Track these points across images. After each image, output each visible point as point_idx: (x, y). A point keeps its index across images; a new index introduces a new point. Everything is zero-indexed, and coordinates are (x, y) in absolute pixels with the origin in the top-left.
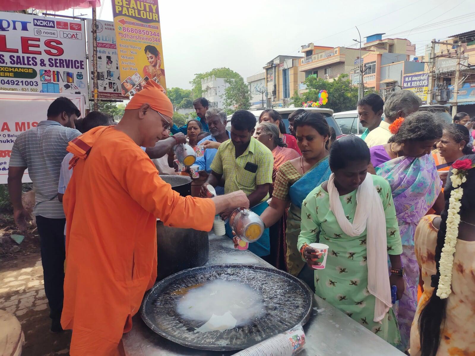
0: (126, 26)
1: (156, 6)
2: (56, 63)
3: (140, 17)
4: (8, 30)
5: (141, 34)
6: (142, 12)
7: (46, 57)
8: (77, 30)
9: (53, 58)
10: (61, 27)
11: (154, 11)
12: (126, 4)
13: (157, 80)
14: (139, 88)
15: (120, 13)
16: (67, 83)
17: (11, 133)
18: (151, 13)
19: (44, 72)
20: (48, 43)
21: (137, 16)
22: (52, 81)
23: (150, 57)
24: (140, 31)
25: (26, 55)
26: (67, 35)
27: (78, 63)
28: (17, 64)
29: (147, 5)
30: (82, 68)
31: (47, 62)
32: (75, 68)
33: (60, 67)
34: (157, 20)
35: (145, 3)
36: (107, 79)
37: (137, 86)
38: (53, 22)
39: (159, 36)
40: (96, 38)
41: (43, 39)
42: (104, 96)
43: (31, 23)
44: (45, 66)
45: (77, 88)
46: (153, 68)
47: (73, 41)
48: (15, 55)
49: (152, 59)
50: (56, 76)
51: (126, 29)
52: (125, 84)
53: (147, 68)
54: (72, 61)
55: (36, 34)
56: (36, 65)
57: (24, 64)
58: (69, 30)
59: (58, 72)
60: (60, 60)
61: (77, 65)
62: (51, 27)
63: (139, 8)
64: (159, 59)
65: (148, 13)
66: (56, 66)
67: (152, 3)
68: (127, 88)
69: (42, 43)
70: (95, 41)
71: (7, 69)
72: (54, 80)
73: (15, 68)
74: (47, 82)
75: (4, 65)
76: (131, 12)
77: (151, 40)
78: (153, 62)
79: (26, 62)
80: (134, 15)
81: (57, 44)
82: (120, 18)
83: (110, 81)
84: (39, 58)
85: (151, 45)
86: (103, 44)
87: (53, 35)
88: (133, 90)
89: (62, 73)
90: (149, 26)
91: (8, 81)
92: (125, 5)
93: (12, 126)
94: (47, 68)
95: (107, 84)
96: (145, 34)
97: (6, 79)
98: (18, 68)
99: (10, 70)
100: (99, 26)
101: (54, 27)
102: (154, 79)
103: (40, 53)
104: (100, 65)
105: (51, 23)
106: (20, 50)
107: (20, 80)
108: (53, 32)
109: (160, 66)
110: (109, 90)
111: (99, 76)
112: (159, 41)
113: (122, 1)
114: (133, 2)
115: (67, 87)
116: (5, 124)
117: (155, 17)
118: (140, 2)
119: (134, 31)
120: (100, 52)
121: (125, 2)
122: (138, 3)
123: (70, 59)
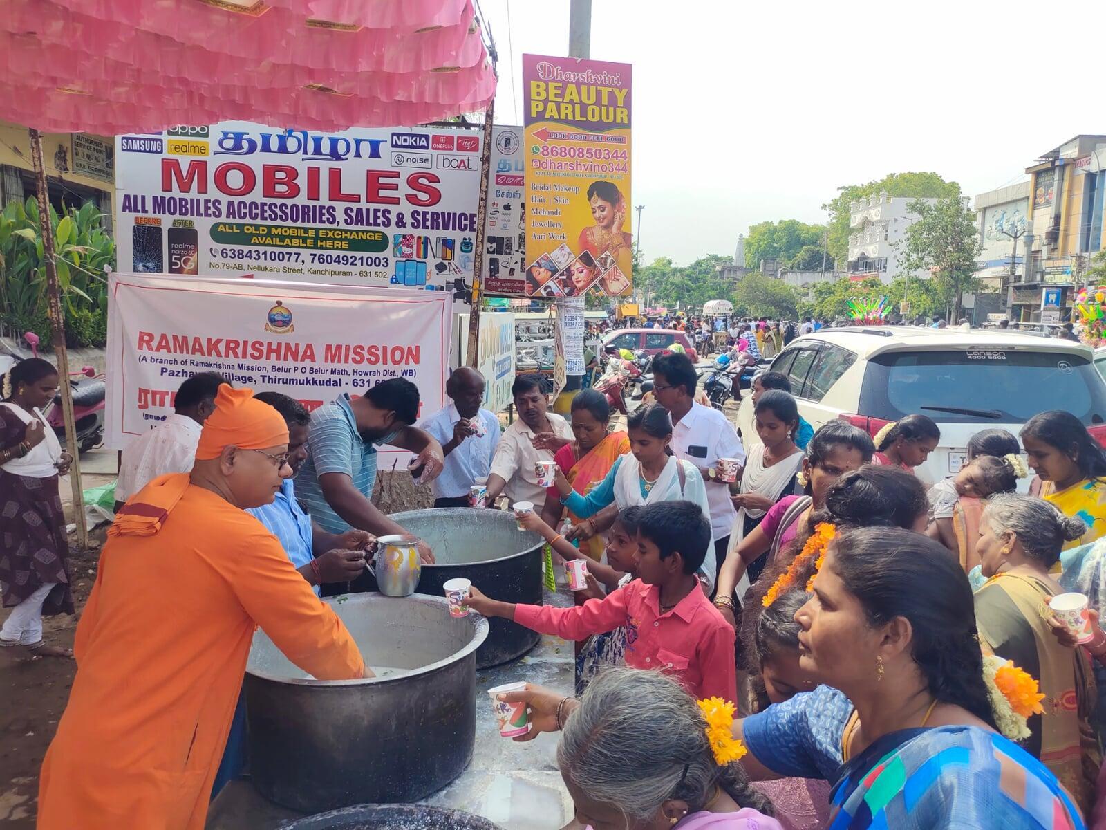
0: (549, 143)
1: (625, 91)
2: (425, 220)
3: (585, 119)
4: (347, 159)
5: (583, 156)
6: (590, 109)
7: (406, 208)
8: (470, 150)
9: (421, 209)
10: (440, 146)
11: (620, 103)
12: (556, 95)
15: (541, 117)
16: (440, 260)
17: (315, 366)
18: (611, 109)
19: (401, 239)
20: (413, 182)
21: (578, 118)
22: (415, 258)
23: (599, 207)
24: (581, 152)
25: (372, 206)
26: (451, 163)
27: (466, 219)
28: (356, 224)
29: (605, 91)
30: (472, 229)
31: (408, 219)
32: (461, 229)
33: (432, 228)
34: (625, 121)
35: (599, 88)
36: (517, 251)
37: (562, 274)
38: (427, 137)
39: (625, 158)
40: (488, 172)
41: (405, 173)
42: (508, 287)
43: (386, 142)
44: (405, 227)
45: (460, 271)
47: (462, 173)
48: (354, 206)
49: (603, 211)
50: (422, 246)
51: (549, 151)
52: (535, 271)
53: (588, 233)
54: (454, 214)
55: (394, 164)
56: (389, 225)
57: (368, 224)
58: (455, 152)
59: (427, 239)
60: (433, 214)
61: (464, 222)
63: (585, 100)
64: (619, 211)
65: (604, 109)
66: (425, 227)
67: (616, 86)
68: (538, 278)
69: (402, 182)
70: (484, 179)
71: (338, 234)
72: (418, 256)
73: (351, 231)
74: (404, 259)
75: (334, 226)
76: (566, 111)
77: (604, 169)
78: (604, 218)
79: (371, 221)
80: (570, 117)
81: (430, 182)
82: (539, 126)
83: (523, 256)
84: (394, 210)
85: (604, 180)
86: (515, 177)
87: (424, 165)
88: (551, 283)
89: (433, 241)
90: (604, 137)
91: (338, 256)
92: (552, 97)
93: (319, 353)
94: (408, 230)
95: (516, 262)
96: (592, 156)
97: (335, 254)
98: (357, 232)
99: (344, 235)
100: (512, 140)
101: (427, 148)
102: (603, 256)
103: (397, 201)
104: (507, 223)
105: (423, 139)
106: (364, 198)
107: (358, 254)
108: (424, 157)
109: (620, 227)
110: (520, 276)
111: (502, 245)
112: (626, 170)
113: (547, 90)
114: (571, 88)
115: (441, 268)
116: (309, 347)
117: (621, 115)
118: (589, 85)
119: (567, 152)
120: (508, 195)
121: (552, 92)
122: (584, 88)
123: (452, 212)
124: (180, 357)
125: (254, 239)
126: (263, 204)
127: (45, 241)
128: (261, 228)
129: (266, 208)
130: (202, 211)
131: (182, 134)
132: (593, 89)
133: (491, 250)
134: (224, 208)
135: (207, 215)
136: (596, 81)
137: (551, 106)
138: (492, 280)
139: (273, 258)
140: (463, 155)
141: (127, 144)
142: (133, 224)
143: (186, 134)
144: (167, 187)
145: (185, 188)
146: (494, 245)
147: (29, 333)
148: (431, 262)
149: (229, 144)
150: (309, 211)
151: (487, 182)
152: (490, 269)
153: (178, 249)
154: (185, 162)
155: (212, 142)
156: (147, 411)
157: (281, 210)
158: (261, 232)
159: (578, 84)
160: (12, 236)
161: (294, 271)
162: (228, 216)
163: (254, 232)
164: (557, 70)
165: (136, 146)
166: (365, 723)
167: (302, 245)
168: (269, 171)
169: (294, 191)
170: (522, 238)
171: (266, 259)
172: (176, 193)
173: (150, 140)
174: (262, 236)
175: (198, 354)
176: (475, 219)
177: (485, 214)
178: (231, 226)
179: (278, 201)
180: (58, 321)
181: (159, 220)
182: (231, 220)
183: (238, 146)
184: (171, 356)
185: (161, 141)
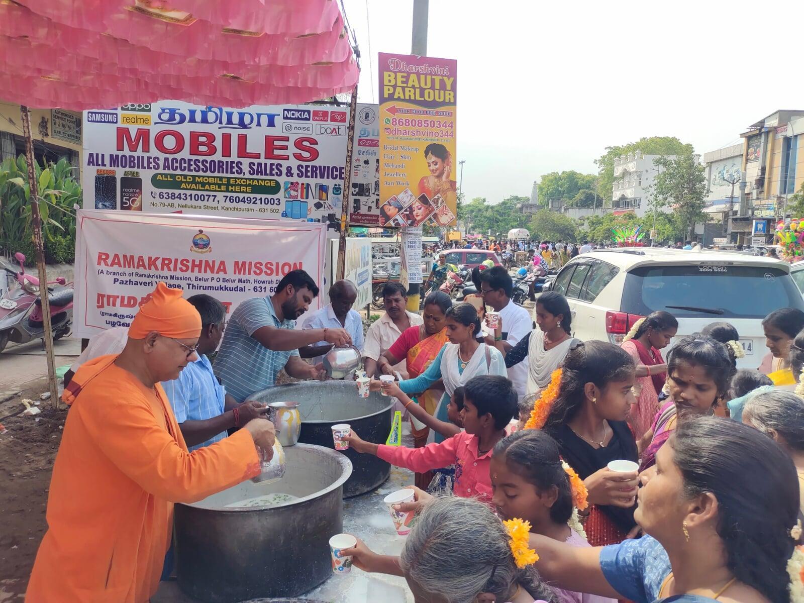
0: (398, 116)
1: (452, 79)
2: (307, 171)
3: (423, 99)
4: (251, 128)
5: (421, 126)
6: (426, 92)
7: (294, 163)
8: (340, 121)
9: (304, 164)
10: (318, 118)
11: (449, 87)
12: (403, 82)
13: (441, 199)
14: (408, 213)
15: (391, 97)
16: (318, 200)
17: (227, 277)
19: (289, 185)
20: (299, 144)
21: (418, 98)
23: (433, 162)
24: (420, 122)
25: (269, 162)
26: (326, 130)
27: (336, 171)
28: (257, 174)
29: (437, 79)
30: (341, 178)
31: (295, 171)
32: (333, 178)
33: (312, 177)
34: (452, 101)
35: (433, 77)
36: (374, 194)
38: (309, 112)
39: (452, 127)
40: (353, 137)
41: (293, 138)
42: (367, 220)
43: (279, 115)
44: (292, 176)
45: (332, 208)
46: (436, 180)
47: (334, 137)
48: (256, 161)
49: (436, 165)
50: (305, 190)
51: (397, 122)
52: (386, 208)
53: (425, 181)
54: (328, 167)
55: (285, 131)
56: (281, 175)
57: (266, 174)
58: (329, 122)
59: (308, 185)
60: (313, 167)
61: (335, 173)
62: (306, 119)
63: (423, 85)
64: (448, 165)
65: (437, 92)
66: (307, 176)
67: (445, 76)
68: (389, 213)
69: (291, 144)
70: (350, 142)
71: (244, 182)
72: (302, 197)
73: (254, 180)
74: (292, 200)
75: (241, 176)
76: (410, 93)
77: (437, 135)
78: (437, 170)
79: (268, 172)
80: (413, 98)
81: (311, 144)
82: (390, 104)
83: (378, 197)
84: (285, 164)
85: (436, 143)
86: (372, 141)
87: (306, 132)
88: (398, 217)
89: (313, 187)
90: (437, 112)
91: (244, 198)
92: (399, 84)
93: (230, 268)
94: (295, 179)
95: (373, 202)
96: (428, 126)
97: (241, 196)
98: (258, 180)
99: (248, 182)
100: (370, 114)
101: (309, 119)
103: (286, 158)
104: (366, 173)
105: (306, 113)
106: (263, 156)
107: (258, 196)
108: (307, 126)
109: (448, 176)
110: (375, 211)
111: (362, 190)
112: (452, 136)
113: (395, 78)
114: (413, 77)
115: (318, 206)
116: (222, 263)
117: (449, 96)
118: (426, 75)
119: (410, 122)
120: (367, 153)
121: (400, 79)
122: (422, 77)
123: (327, 165)
124: (128, 270)
125: (183, 185)
126: (190, 160)
127: (31, 187)
128: (188, 177)
129: (192, 163)
130: (145, 165)
131: (132, 110)
132: (429, 78)
133: (355, 193)
134: (161, 163)
135: (149, 168)
136: (431, 72)
137: (399, 90)
138: (355, 215)
139: (197, 199)
140: (335, 125)
141: (92, 116)
142: (95, 174)
143: (134, 110)
144: (120, 147)
145: (133, 148)
146: (357, 189)
147: (18, 253)
148: (311, 201)
149: (165, 116)
150: (223, 165)
151: (352, 144)
152: (354, 207)
153: (128, 192)
154: (133, 130)
155: (153, 115)
156: (103, 310)
157: (203, 164)
158: (188, 180)
159: (418, 75)
160: (7, 183)
161: (212, 208)
162: (164, 169)
163: (183, 180)
164: (403, 65)
165: (99, 119)
166: (261, 538)
167: (217, 189)
168: (194, 136)
169: (213, 151)
170: (377, 185)
171: (191, 200)
172: (127, 152)
173: (108, 114)
174: (189, 183)
175: (141, 268)
176: (343, 171)
177: (350, 167)
178: (166, 175)
179: (201, 158)
180: (40, 244)
181: (114, 172)
182: (167, 171)
183: (172, 118)
184: (121, 270)
185: (116, 114)
